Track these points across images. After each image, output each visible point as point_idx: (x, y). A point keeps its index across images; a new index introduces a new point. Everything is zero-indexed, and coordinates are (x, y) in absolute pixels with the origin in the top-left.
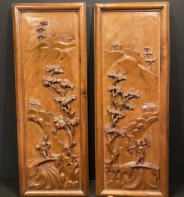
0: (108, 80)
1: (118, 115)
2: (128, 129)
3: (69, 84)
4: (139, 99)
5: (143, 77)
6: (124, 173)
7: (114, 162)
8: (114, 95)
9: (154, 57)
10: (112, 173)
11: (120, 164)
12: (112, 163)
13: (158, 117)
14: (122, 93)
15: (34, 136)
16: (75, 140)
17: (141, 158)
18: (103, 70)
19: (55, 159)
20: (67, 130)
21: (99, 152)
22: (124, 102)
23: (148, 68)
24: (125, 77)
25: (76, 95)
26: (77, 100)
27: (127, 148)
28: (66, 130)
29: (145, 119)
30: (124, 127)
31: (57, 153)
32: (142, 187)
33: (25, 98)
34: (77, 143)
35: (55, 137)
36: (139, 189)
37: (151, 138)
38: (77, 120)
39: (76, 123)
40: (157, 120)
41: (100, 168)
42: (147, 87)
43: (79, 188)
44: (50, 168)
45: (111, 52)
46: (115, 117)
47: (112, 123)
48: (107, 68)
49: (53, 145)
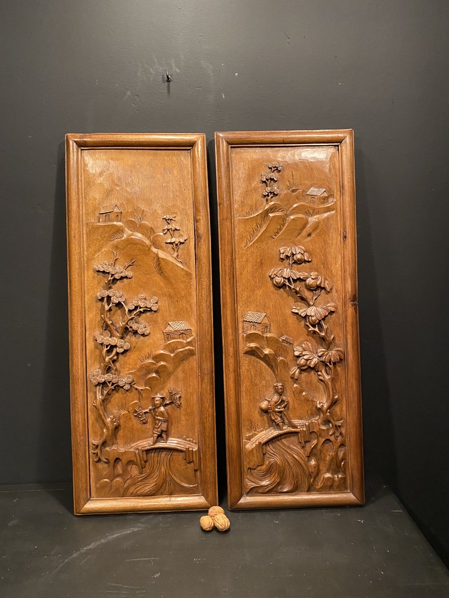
0: (94, 278)
1: (116, 346)
2: (138, 374)
4: (155, 314)
5: (162, 272)
6: (130, 462)
7: (108, 442)
8: (107, 308)
9: (182, 235)
10: (106, 465)
12: (104, 444)
13: (194, 348)
14: (123, 303)
17: (162, 431)
18: (84, 260)
22: (127, 320)
23: (171, 255)
24: (129, 273)
27: (136, 412)
29: (169, 354)
30: (129, 370)
32: (167, 489)
36: (162, 494)
37: (183, 390)
40: (191, 353)
42: (171, 291)
45: (98, 224)
46: (110, 352)
47: (103, 365)
48: (94, 255)
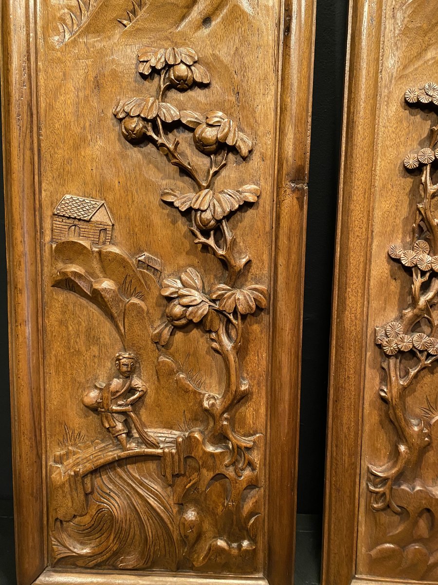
0: (401, 121)
3: (231, 135)
7: (408, 473)
8: (433, 188)
11: (431, 481)
12: (399, 478)
15: (79, 352)
16: (245, 375)
19: (160, 451)
20: (214, 335)
21: (345, 430)
25: (257, 184)
26: (261, 208)
28: (210, 332)
31: (171, 428)
33: (43, 193)
34: (255, 389)
35: (162, 358)
38: (262, 292)
39: (254, 307)
41: (348, 494)
43: (255, 570)
44: (142, 484)
47: (409, 313)
48: (404, 68)
49: (157, 393)
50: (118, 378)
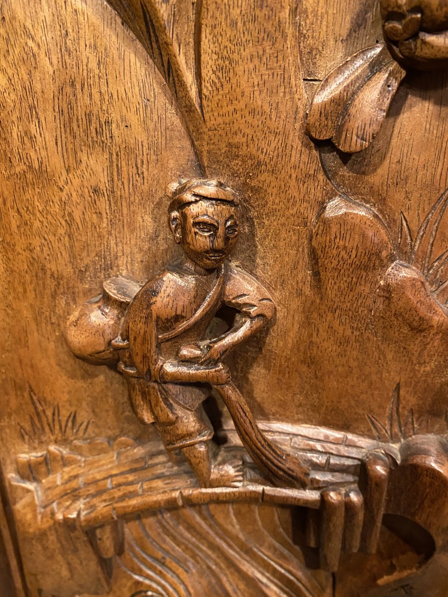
19: (312, 495)
49: (307, 322)
50: (179, 270)
